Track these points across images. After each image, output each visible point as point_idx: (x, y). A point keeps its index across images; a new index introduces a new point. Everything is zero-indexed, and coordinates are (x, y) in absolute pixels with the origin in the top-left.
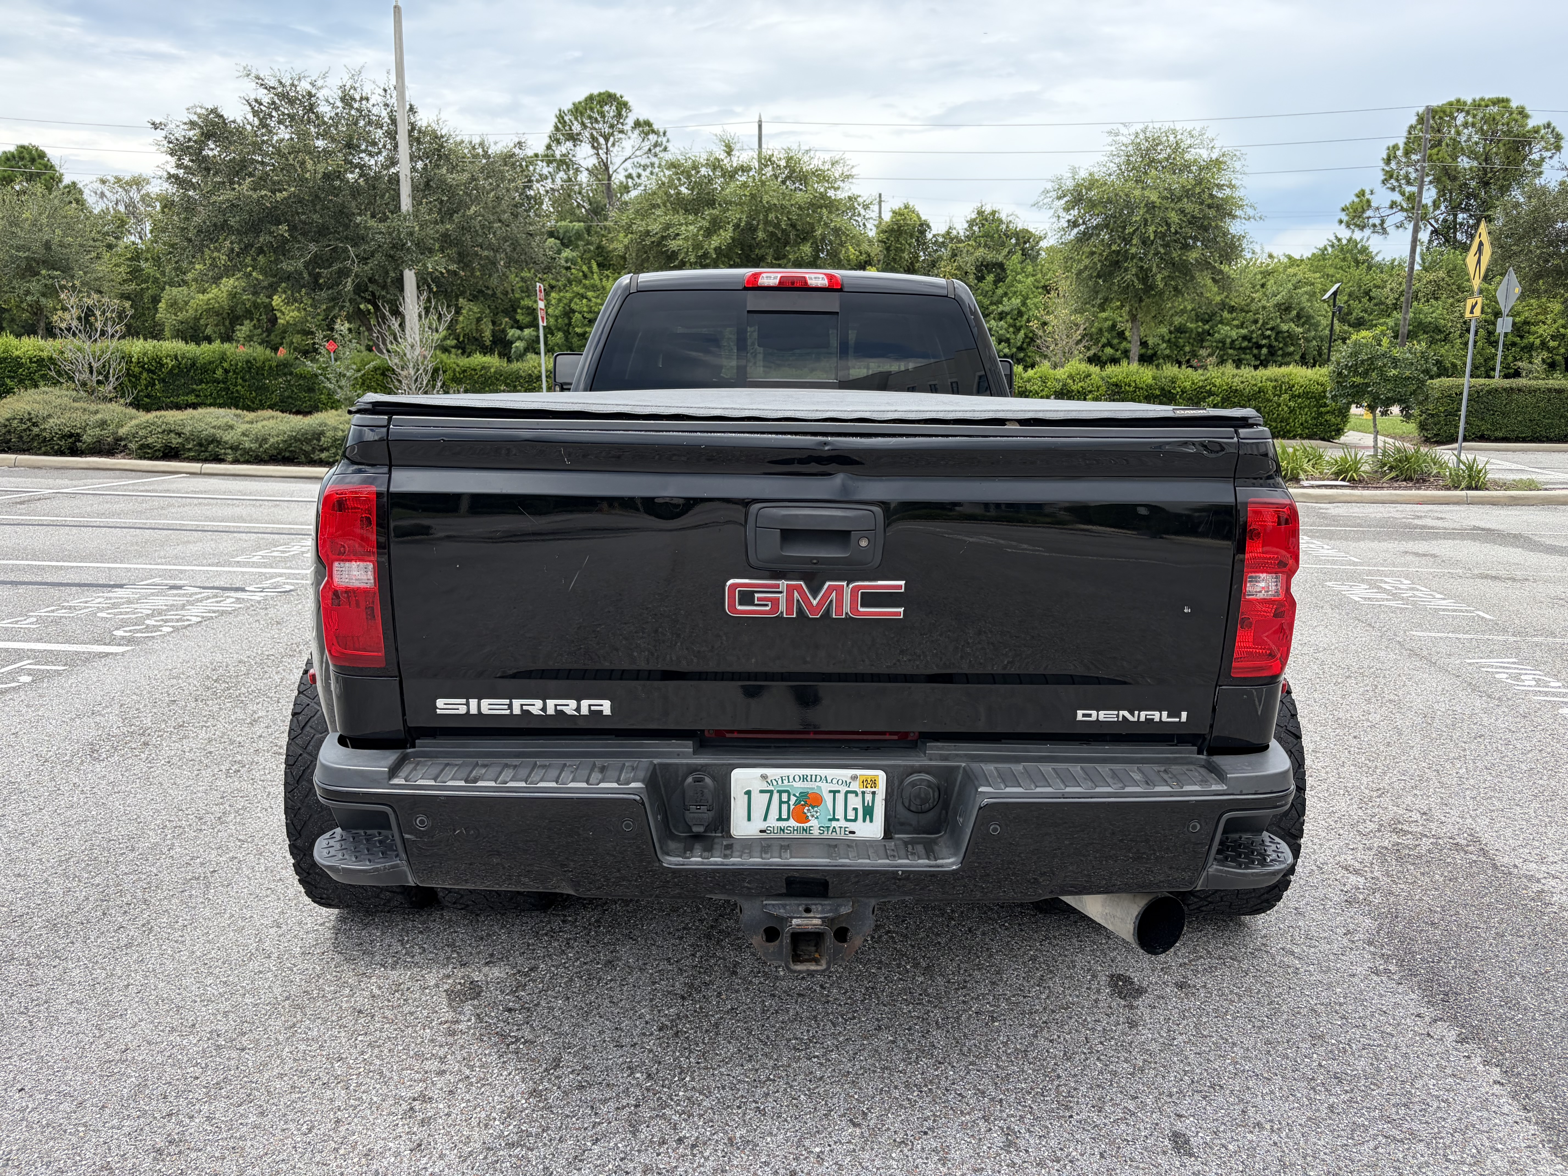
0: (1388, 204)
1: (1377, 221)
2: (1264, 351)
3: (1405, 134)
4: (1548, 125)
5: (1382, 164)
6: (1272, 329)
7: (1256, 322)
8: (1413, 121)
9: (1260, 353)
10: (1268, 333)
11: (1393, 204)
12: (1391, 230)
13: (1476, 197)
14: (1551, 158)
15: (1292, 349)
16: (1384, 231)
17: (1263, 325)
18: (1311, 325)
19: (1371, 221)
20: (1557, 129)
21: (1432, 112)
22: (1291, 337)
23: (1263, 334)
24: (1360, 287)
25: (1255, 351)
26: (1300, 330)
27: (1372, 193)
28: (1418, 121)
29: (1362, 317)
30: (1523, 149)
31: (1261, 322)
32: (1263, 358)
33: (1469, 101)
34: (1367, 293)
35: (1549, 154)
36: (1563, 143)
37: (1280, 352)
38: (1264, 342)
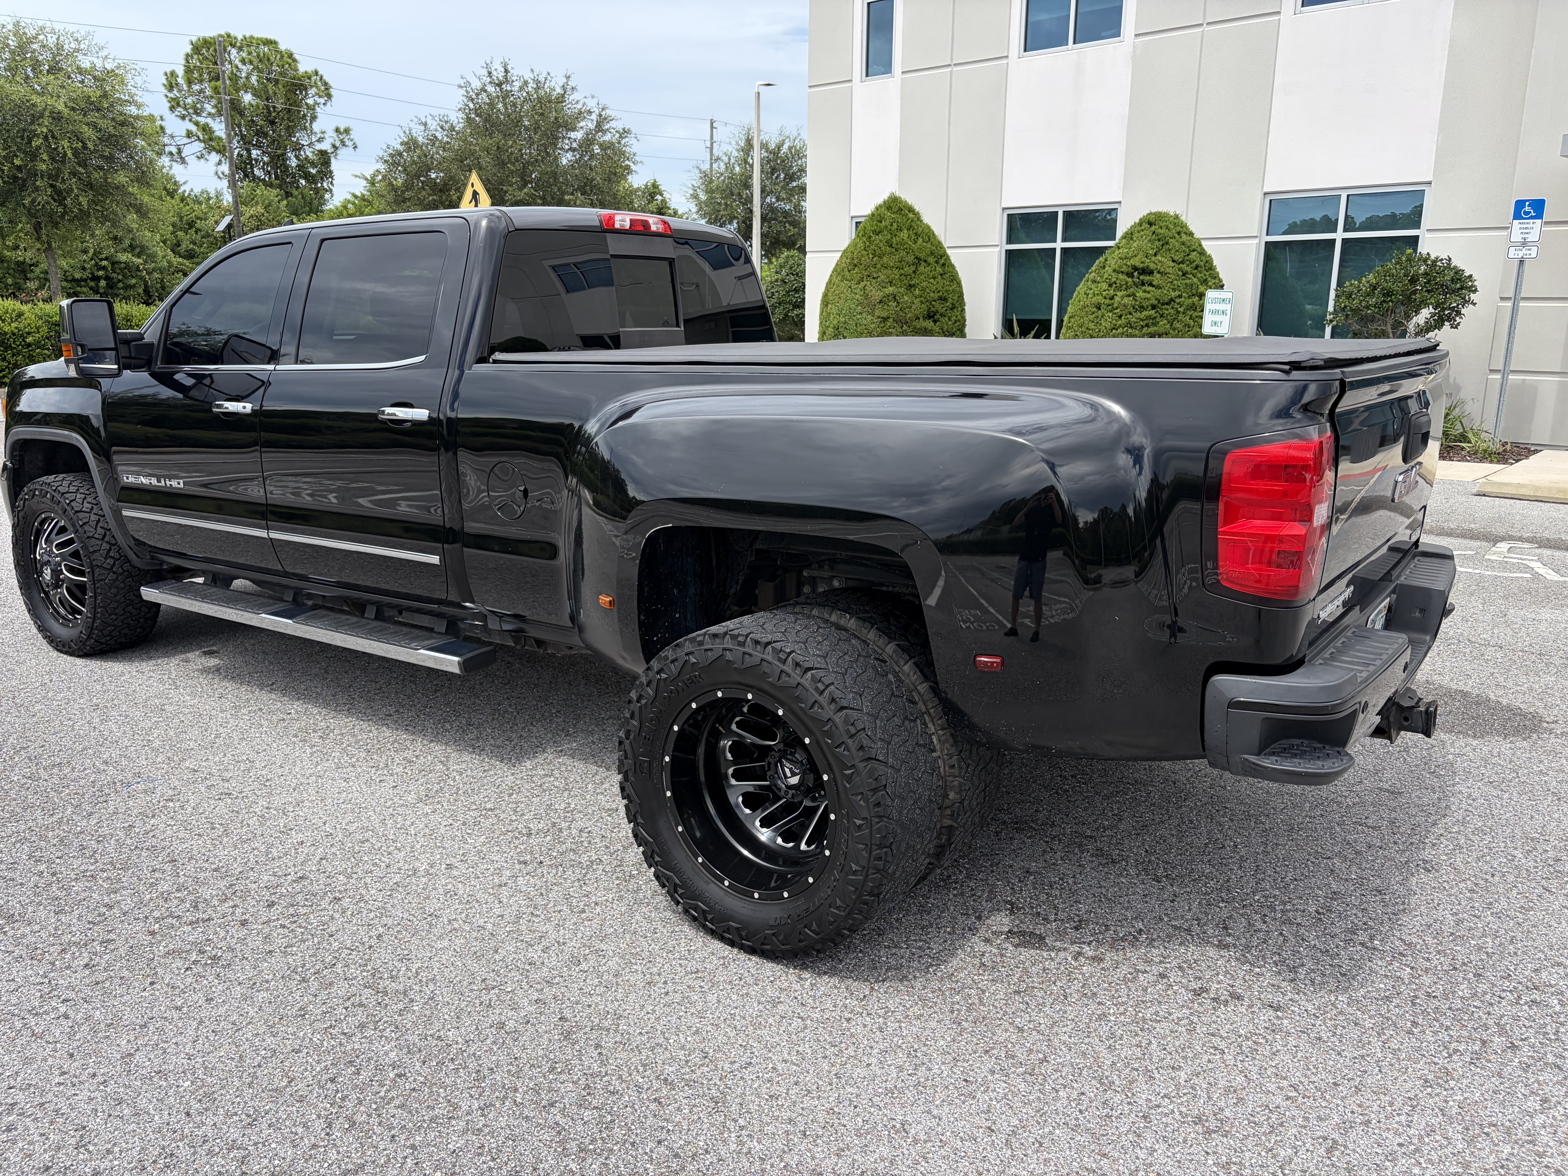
0: (184, 133)
1: (174, 150)
2: (103, 283)
3: (183, 62)
4: (316, 73)
5: (164, 91)
6: (106, 259)
7: (85, 252)
8: (188, 49)
9: (97, 286)
10: (104, 263)
11: (189, 134)
12: (190, 160)
13: (266, 135)
14: (324, 104)
15: (134, 281)
16: (183, 161)
17: (94, 254)
18: (148, 256)
19: (167, 149)
20: (325, 78)
21: (206, 43)
22: (130, 270)
23: (96, 264)
24: (181, 218)
25: (92, 284)
26: (141, 261)
27: (162, 119)
28: (192, 50)
29: (192, 250)
30: (301, 93)
31: (92, 251)
32: (102, 290)
33: (240, 37)
34: (191, 225)
35: (322, 101)
36: (333, 92)
37: (120, 285)
38: (101, 273)
